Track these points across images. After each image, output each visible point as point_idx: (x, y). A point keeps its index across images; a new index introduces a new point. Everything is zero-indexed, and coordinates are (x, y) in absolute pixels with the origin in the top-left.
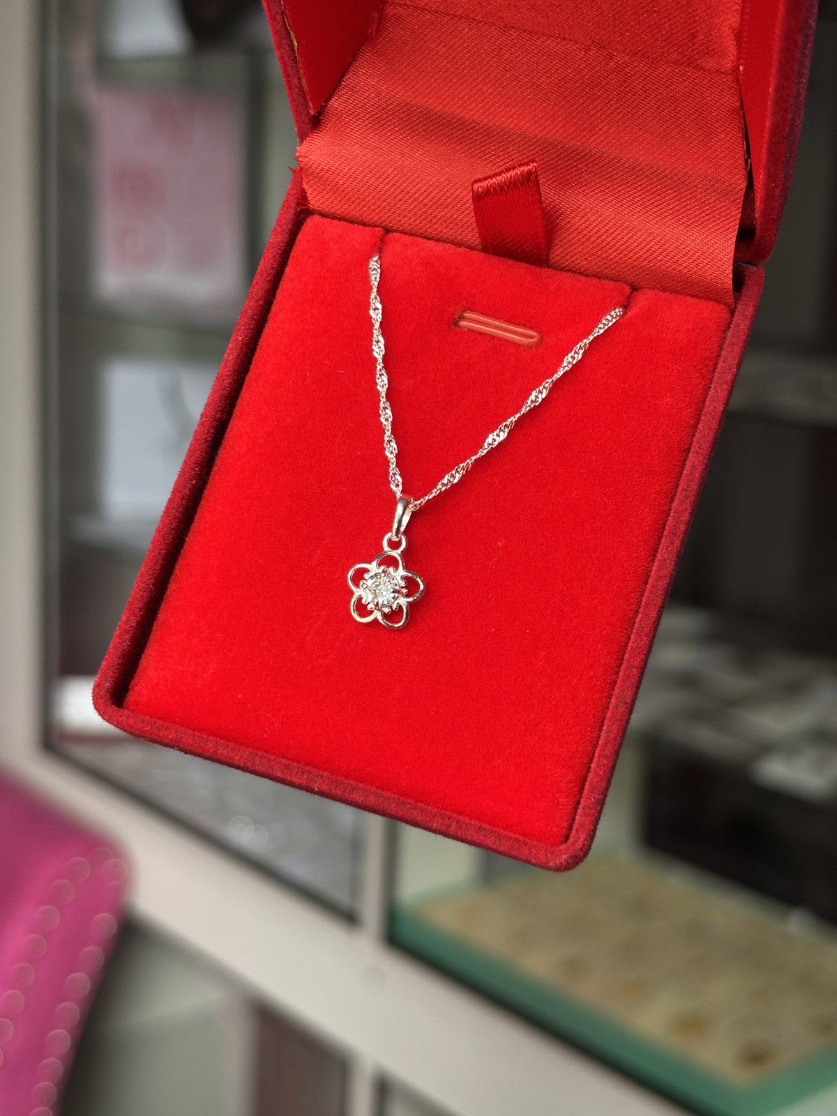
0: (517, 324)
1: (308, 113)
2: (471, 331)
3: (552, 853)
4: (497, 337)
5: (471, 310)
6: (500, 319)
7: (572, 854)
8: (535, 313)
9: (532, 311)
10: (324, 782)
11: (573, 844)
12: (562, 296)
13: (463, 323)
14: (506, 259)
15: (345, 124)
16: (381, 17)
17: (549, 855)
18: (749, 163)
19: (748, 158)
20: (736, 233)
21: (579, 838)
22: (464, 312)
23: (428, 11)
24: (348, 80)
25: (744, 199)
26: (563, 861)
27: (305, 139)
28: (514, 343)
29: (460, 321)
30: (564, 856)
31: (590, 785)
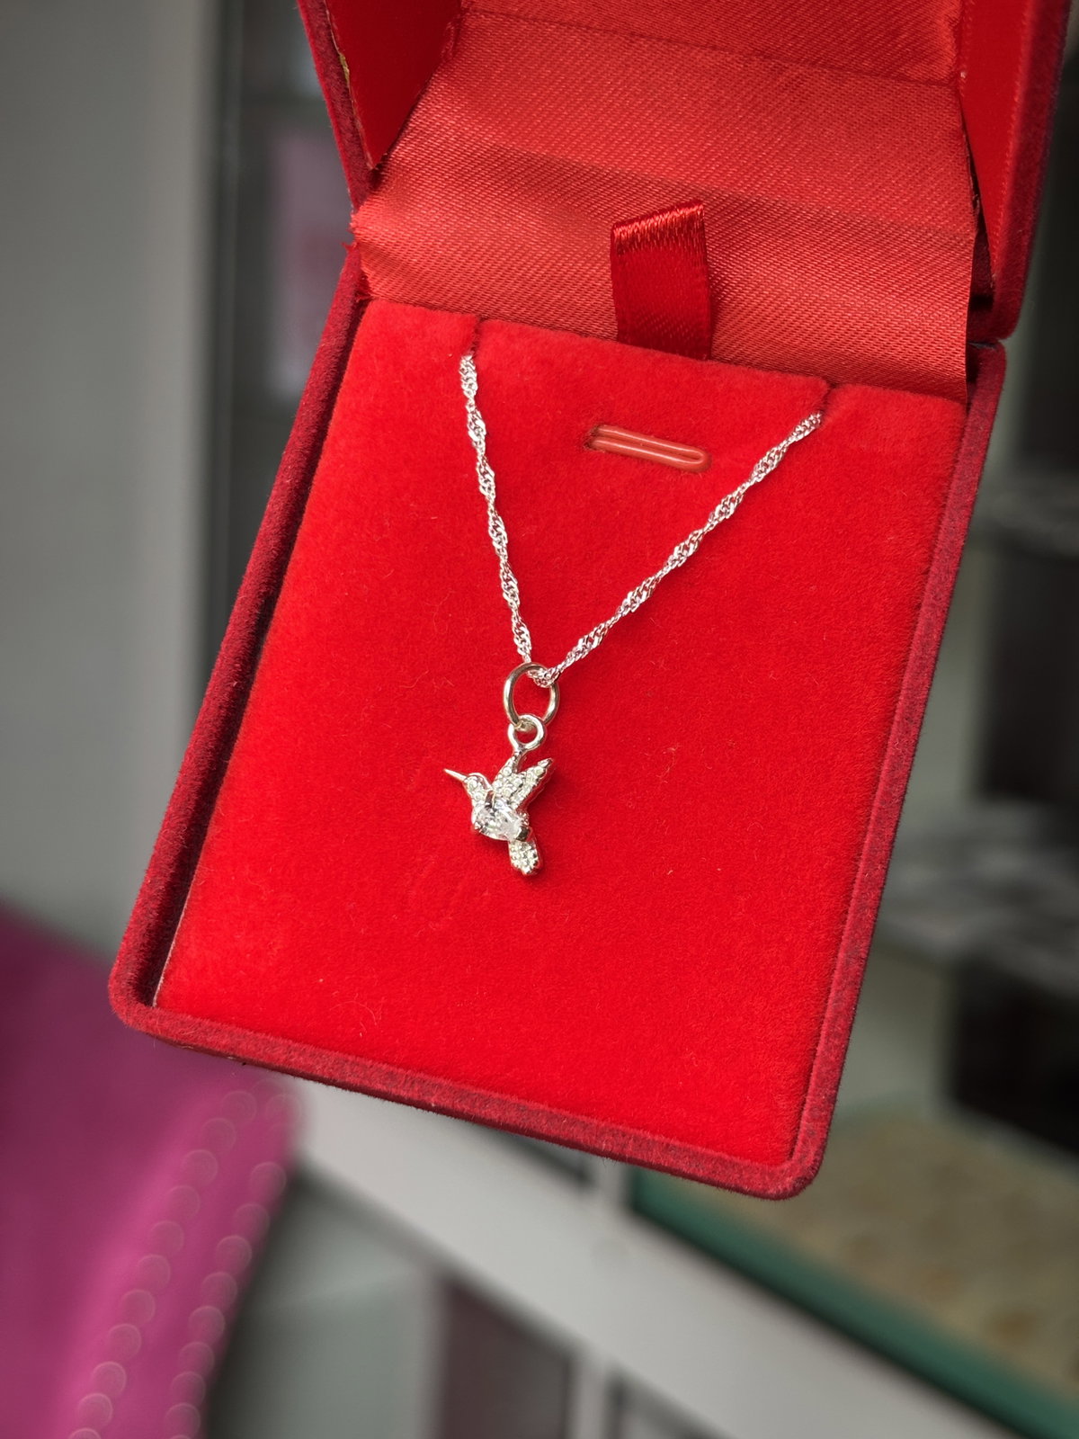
0: (675, 441)
1: (365, 167)
2: (612, 453)
3: (772, 1175)
4: (648, 461)
5: (609, 424)
6: (650, 434)
7: (801, 1176)
8: (699, 424)
9: (693, 422)
10: (442, 1094)
11: (800, 1161)
12: (734, 399)
13: (600, 442)
14: (652, 351)
15: (417, 179)
16: (458, 32)
17: (767, 1178)
18: (978, 206)
19: (976, 199)
20: (968, 301)
21: (808, 1152)
22: (599, 426)
23: (524, 20)
24: (418, 119)
25: (974, 255)
26: (788, 1185)
27: (362, 204)
28: (673, 468)
29: (594, 440)
30: (788, 1179)
31: (817, 1076)
